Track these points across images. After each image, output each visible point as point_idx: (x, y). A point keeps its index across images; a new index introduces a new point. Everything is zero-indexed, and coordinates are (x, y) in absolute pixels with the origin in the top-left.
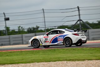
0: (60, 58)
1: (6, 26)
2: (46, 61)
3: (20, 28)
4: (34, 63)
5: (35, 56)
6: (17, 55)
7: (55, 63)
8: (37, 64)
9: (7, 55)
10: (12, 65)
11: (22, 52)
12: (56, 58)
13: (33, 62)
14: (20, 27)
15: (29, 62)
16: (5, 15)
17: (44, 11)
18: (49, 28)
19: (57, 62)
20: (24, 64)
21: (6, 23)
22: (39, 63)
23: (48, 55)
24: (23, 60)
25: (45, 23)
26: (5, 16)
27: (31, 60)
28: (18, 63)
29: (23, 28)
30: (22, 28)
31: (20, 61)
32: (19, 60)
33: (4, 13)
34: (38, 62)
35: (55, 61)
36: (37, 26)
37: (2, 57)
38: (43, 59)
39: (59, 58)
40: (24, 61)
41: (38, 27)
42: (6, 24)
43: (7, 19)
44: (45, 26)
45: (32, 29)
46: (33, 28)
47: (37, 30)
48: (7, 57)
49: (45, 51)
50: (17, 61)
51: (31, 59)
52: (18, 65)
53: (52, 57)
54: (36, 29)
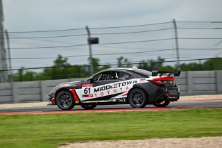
0: (210, 129)
1: (91, 55)
2: (180, 135)
3: (123, 61)
4: (152, 140)
5: (154, 123)
6: (115, 120)
7: (199, 139)
8: (159, 141)
9: (93, 121)
10: (103, 142)
11: (125, 114)
12: (201, 129)
13: (149, 137)
14: (122, 58)
15: (142, 138)
16: (88, 32)
17: (175, 25)
18: (187, 63)
19: (203, 138)
20: (130, 141)
21: (90, 49)
22: (164, 140)
23: (184, 122)
24: (127, 131)
25: (178, 52)
26: (89, 34)
27: (147, 132)
28: (117, 139)
29: (129, 61)
30: (126, 60)
31: (122, 134)
32: (119, 132)
33: (87, 28)
34: (161, 137)
35: (199, 136)
36: (159, 58)
37: (82, 124)
38: (171, 132)
39: (207, 129)
40: (130, 134)
41: (162, 61)
42: (91, 52)
43: (94, 41)
44: (178, 57)
45: (149, 65)
46: (151, 61)
47: (160, 66)
48: (93, 126)
49: (178, 112)
50: (114, 135)
51: (146, 130)
52: (118, 143)
53: (192, 127)
54: (158, 64)
